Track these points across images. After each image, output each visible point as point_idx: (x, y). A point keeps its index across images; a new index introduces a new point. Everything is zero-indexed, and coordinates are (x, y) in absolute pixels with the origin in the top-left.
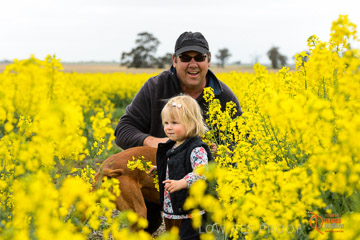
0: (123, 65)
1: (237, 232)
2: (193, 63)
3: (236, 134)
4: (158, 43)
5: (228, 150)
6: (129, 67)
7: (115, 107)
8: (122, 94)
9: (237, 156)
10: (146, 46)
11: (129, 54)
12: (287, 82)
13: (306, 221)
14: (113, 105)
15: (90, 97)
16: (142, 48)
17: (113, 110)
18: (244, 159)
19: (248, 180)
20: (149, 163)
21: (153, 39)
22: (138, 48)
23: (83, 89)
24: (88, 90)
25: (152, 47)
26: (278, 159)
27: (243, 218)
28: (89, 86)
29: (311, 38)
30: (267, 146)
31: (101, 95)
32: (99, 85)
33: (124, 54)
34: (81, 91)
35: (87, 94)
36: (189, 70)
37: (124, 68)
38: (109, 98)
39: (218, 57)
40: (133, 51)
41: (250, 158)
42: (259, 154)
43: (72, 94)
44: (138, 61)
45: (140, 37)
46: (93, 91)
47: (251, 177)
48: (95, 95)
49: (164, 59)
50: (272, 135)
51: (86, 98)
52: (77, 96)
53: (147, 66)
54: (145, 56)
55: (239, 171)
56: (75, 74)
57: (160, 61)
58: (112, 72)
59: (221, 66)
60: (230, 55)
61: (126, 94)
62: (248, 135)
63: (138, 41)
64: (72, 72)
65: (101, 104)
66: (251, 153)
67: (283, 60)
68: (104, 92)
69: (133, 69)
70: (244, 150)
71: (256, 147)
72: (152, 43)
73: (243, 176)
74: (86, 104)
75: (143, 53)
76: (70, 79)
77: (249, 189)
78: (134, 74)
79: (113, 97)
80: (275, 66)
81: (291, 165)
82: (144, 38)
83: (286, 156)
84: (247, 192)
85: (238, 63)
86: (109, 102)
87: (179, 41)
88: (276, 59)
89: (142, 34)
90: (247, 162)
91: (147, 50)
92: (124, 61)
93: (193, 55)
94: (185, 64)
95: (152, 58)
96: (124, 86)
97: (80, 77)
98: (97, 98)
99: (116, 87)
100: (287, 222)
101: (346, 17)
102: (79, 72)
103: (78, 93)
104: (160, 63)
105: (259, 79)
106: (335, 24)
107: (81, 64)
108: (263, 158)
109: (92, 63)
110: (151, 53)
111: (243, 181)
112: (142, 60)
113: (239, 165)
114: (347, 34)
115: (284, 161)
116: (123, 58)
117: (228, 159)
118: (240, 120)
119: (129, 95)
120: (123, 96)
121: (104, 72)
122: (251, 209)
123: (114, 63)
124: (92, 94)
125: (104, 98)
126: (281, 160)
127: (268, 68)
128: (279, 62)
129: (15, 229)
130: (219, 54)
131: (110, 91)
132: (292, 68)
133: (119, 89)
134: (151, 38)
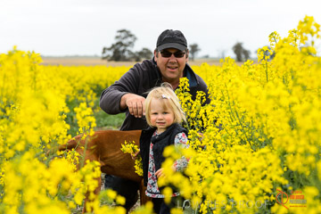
0: (104, 58)
1: (205, 208)
2: (173, 59)
3: (205, 120)
4: (135, 39)
5: (198, 135)
6: (109, 60)
7: (97, 96)
8: (103, 85)
9: (206, 139)
10: (125, 42)
11: (109, 49)
12: (251, 74)
13: (267, 197)
14: (95, 94)
15: (75, 88)
16: (120, 44)
17: (95, 99)
18: (212, 142)
19: (216, 161)
21: (131, 36)
22: (117, 44)
23: (68, 80)
24: (72, 81)
25: (130, 43)
26: (242, 142)
27: (211, 195)
28: (74, 78)
29: (272, 34)
30: (233, 131)
31: (84, 86)
32: (83, 77)
33: (104, 49)
34: (66, 82)
35: (72, 85)
37: (105, 62)
38: (92, 89)
40: (113, 46)
41: (217, 142)
42: (226, 138)
43: (58, 84)
44: (117, 55)
45: (119, 34)
46: (77, 82)
47: (219, 159)
48: (79, 86)
49: (141, 53)
50: (238, 121)
51: (72, 88)
52: (62, 86)
53: (125, 60)
54: (124, 51)
55: (208, 153)
56: (61, 66)
57: (137, 55)
58: (94, 65)
59: (191, 59)
60: (199, 50)
61: (106, 85)
62: (215, 121)
63: (117, 37)
64: (58, 65)
65: (85, 94)
66: (218, 136)
67: (247, 54)
68: (87, 83)
69: (113, 63)
70: (212, 134)
71: (224, 132)
72: (130, 39)
73: (212, 158)
74: (70, 94)
75: (122, 48)
76: (56, 71)
77: (217, 169)
78: (114, 66)
79: (95, 87)
80: (239, 59)
81: (255, 148)
82: (123, 35)
83: (250, 140)
84: (215, 172)
85: (207, 57)
86: (91, 92)
88: (240, 53)
89: (121, 31)
90: (215, 146)
91: (126, 46)
92: (105, 55)
93: (173, 52)
95: (130, 53)
96: (105, 77)
97: (66, 69)
98: (81, 88)
99: (98, 78)
100: (254, 198)
102: (64, 65)
103: (64, 83)
104: (137, 57)
105: (226, 71)
106: (301, 23)
107: (66, 57)
108: (229, 141)
109: (77, 57)
110: (129, 48)
111: (212, 163)
112: (121, 54)
113: (208, 147)
114: (312, 33)
115: (248, 144)
116: (104, 52)
117: (198, 142)
118: (208, 108)
121: (87, 65)
122: (218, 187)
123: (96, 57)
124: (76, 85)
125: (87, 88)
126: (245, 143)
128: (243, 56)
129: (6, 205)
130: (190, 49)
131: (92, 81)
132: (255, 61)
133: (101, 80)
134: (129, 34)
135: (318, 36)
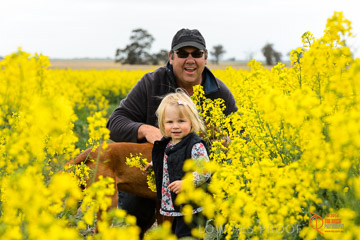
0: (117, 61)
1: (231, 228)
2: (191, 59)
3: (230, 130)
4: (153, 39)
5: (223, 147)
6: (124, 64)
7: (110, 103)
8: (116, 91)
9: (231, 152)
10: (141, 42)
11: (124, 51)
12: (282, 79)
13: (301, 217)
14: (107, 102)
15: (84, 94)
16: (136, 45)
17: (107, 106)
18: (238, 155)
19: (243, 176)
20: (145, 160)
21: (148, 36)
22: (133, 45)
23: (77, 85)
24: (82, 87)
25: (147, 44)
26: (272, 155)
28: (84, 83)
29: (305, 34)
30: (261, 142)
31: (95, 92)
32: (93, 82)
33: (118, 51)
34: (75, 88)
35: (81, 91)
36: (186, 66)
37: (119, 65)
38: (103, 95)
39: (212, 54)
40: (128, 47)
41: (244, 155)
42: (254, 151)
43: (66, 90)
44: (132, 58)
45: (134, 34)
46: (88, 87)
47: (245, 174)
48: (89, 92)
49: (159, 56)
50: (267, 131)
51: (81, 94)
52: (71, 93)
53: (141, 63)
54: (140, 53)
55: (233, 167)
56: (69, 70)
57: (155, 58)
58: (106, 68)
59: (215, 62)
60: (224, 52)
61: (120, 91)
62: (242, 131)
63: (132, 38)
64: (66, 69)
65: (96, 101)
66: (245, 149)
67: (278, 56)
68: (98, 89)
69: (128, 66)
70: (238, 146)
71: (252, 144)
72: (146, 40)
73: (238, 173)
74: (80, 100)
75: (137, 50)
76: (64, 75)
77: (243, 185)
78: (128, 70)
79: (107, 93)
80: (269, 63)
81: (286, 162)
82: (139, 35)
83: (281, 152)
84: (242, 188)
85: (233, 60)
86: (103, 98)
87: (176, 37)
88: (270, 55)
89: (137, 31)
90: (241, 159)
91: (142, 47)
92: (119, 58)
94: (182, 60)
95: (147, 55)
96: (118, 83)
97: (75, 73)
98: (91, 94)
99: (110, 83)
100: (282, 218)
101: (341, 14)
102: (73, 68)
103: (73, 89)
104: (154, 60)
105: (255, 75)
106: (330, 21)
107: (76, 60)
108: (257, 154)
109: (87, 59)
110: (145, 50)
111: (238, 178)
112: (136, 56)
113: (233, 161)
114: (343, 31)
115: (279, 158)
116: (117, 54)
118: (234, 116)
119: (124, 92)
120: (117, 93)
121: (99, 69)
123: (108, 59)
124: (86, 91)
125: (98, 95)
126: (276, 156)
127: (263, 65)
128: (273, 59)
130: (214, 51)
131: (104, 87)
132: (287, 65)
133: (114, 86)
134: (145, 34)
135: (350, 34)
